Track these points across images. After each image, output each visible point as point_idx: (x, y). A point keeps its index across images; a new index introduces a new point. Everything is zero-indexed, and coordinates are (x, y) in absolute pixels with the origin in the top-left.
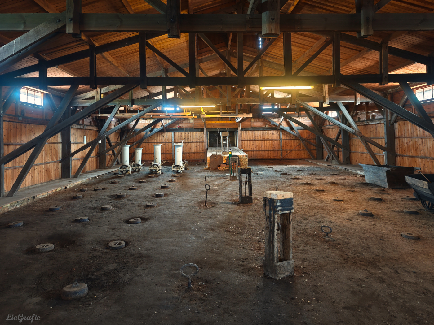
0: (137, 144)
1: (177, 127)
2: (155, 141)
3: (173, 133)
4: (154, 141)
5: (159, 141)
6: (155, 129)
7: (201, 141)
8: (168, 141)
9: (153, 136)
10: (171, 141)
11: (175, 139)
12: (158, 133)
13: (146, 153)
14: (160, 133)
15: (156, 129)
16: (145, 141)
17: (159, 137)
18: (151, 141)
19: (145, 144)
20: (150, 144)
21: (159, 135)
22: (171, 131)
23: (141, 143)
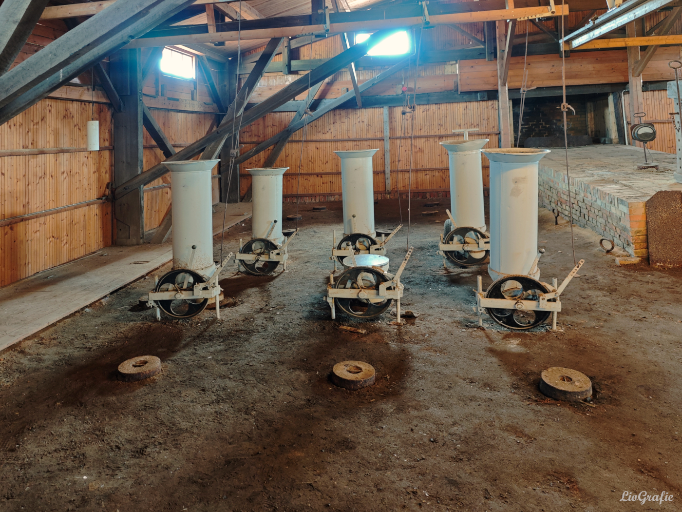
0: (271, 147)
1: (400, 92)
2: (327, 137)
3: (385, 110)
4: (322, 137)
5: (339, 137)
6: (324, 101)
7: (484, 130)
8: (369, 136)
9: (320, 122)
10: (379, 135)
11: (392, 129)
12: (338, 112)
13: (301, 174)
14: (343, 113)
15: (330, 102)
16: (294, 137)
17: (338, 125)
18: (315, 138)
19: (294, 145)
20: (312, 147)
21: (340, 119)
22: (381, 104)
23: (283, 145)
